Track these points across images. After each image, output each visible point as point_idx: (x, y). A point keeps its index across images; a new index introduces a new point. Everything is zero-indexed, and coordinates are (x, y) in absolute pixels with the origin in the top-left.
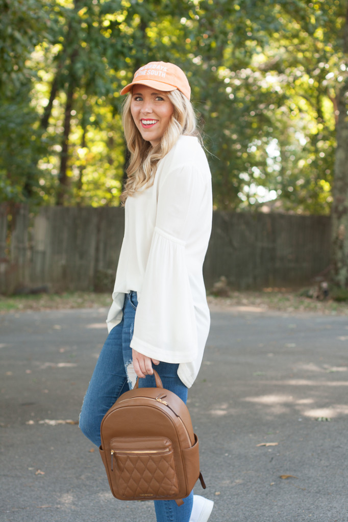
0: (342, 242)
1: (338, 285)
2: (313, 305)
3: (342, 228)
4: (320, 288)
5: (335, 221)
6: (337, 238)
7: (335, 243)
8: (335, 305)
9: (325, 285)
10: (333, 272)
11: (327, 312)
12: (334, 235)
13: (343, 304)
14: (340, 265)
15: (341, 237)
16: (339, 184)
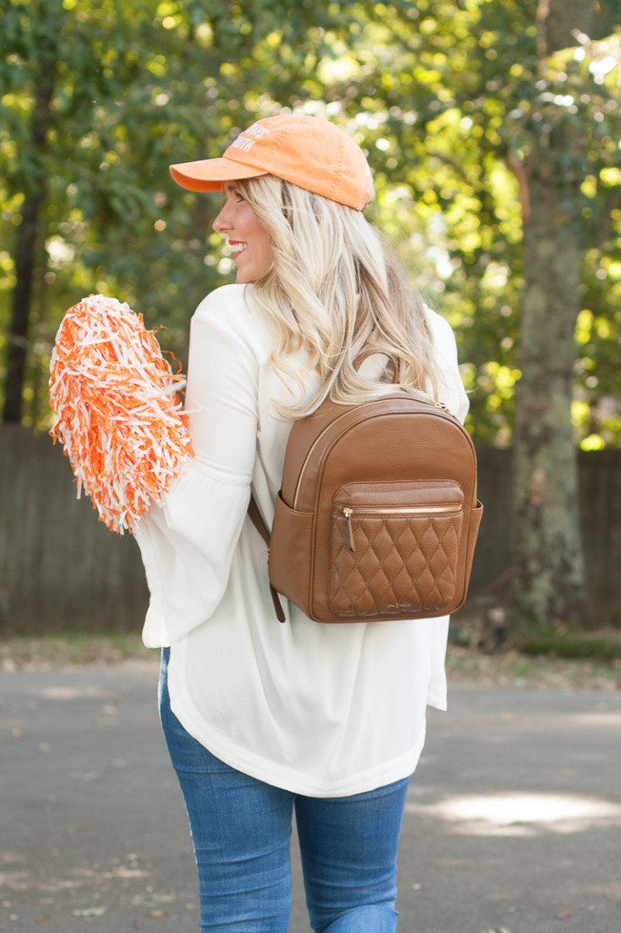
0: (539, 509)
1: (529, 614)
2: (469, 664)
3: (539, 476)
4: (487, 622)
5: (522, 461)
6: (527, 502)
7: (522, 513)
8: (523, 662)
9: (498, 615)
10: (517, 583)
11: (503, 680)
12: (520, 494)
13: (542, 659)
14: (534, 566)
15: (536, 500)
16: (534, 370)
